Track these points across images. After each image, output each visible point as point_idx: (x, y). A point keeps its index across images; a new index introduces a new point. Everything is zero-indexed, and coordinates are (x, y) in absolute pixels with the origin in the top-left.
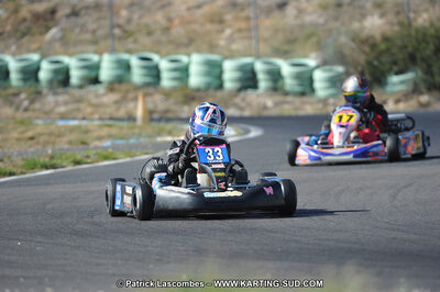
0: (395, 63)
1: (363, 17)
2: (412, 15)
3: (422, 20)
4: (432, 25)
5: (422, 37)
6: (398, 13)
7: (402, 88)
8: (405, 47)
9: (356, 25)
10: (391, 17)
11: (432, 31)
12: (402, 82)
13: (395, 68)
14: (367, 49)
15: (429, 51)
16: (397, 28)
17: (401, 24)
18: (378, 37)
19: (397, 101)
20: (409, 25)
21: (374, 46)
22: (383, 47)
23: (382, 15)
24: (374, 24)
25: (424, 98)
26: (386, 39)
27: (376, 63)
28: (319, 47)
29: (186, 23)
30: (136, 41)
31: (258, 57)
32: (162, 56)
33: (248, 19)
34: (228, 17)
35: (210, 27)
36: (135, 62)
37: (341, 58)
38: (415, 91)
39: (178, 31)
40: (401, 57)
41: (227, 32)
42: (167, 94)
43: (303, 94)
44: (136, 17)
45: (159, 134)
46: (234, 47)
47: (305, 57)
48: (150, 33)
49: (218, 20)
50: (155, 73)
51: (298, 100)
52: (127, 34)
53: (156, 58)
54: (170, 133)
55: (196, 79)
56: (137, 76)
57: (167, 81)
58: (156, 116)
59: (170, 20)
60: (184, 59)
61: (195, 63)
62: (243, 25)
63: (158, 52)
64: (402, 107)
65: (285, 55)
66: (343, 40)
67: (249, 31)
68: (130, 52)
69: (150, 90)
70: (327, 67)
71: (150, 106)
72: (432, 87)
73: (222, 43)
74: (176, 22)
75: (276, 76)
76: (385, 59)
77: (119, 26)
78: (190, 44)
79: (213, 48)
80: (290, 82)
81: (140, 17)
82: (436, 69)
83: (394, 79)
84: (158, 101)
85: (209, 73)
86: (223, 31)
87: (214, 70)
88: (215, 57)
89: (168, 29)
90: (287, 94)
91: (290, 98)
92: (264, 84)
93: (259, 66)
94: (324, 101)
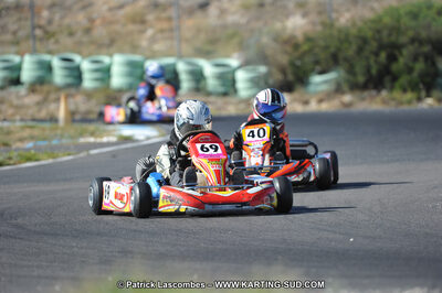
0: (317, 63)
1: (287, 16)
2: (334, 15)
3: (344, 19)
4: (354, 24)
5: (345, 38)
6: (320, 13)
7: (324, 88)
8: (326, 47)
9: (278, 25)
10: (314, 17)
11: (354, 31)
12: (325, 82)
13: (318, 68)
14: (289, 49)
15: (351, 51)
16: (319, 28)
17: (323, 24)
18: (300, 36)
19: (320, 101)
20: (329, 25)
21: (296, 46)
22: (305, 47)
23: (305, 15)
24: (296, 24)
25: (347, 98)
26: (308, 39)
27: (298, 63)
28: (242, 47)
29: (107, 23)
30: (57, 42)
31: (180, 57)
32: (84, 57)
33: (169, 19)
34: (150, 17)
35: (131, 27)
36: (56, 63)
37: (263, 58)
38: (338, 90)
39: (100, 32)
40: (323, 56)
41: (150, 32)
42: (89, 95)
43: (225, 94)
44: (57, 17)
45: (81, 135)
46: (158, 47)
47: (228, 56)
48: (71, 34)
49: (140, 20)
50: (76, 74)
51: (220, 101)
52: (48, 35)
53: (77, 59)
54: (92, 134)
55: (118, 80)
56: (59, 77)
57: (88, 82)
58: (78, 117)
59: (92, 21)
60: (106, 60)
61: (118, 64)
62: (165, 25)
63: (79, 53)
64: (325, 107)
65: (206, 54)
66: (265, 40)
67: (171, 32)
68: (50, 52)
69: (73, 91)
70: (250, 67)
71: (72, 107)
72: (355, 87)
73: (144, 43)
74: (98, 22)
75: (198, 76)
76: (308, 59)
77: (40, 27)
78: (111, 44)
79: (134, 49)
80: (212, 83)
81: (62, 18)
82: (359, 69)
83: (317, 79)
84: (79, 102)
85: (130, 74)
86: (143, 32)
87: (135, 70)
88: (137, 58)
89: (88, 31)
90: (209, 94)
91: (212, 99)
92: (186, 84)
93: (181, 67)
94: (247, 101)
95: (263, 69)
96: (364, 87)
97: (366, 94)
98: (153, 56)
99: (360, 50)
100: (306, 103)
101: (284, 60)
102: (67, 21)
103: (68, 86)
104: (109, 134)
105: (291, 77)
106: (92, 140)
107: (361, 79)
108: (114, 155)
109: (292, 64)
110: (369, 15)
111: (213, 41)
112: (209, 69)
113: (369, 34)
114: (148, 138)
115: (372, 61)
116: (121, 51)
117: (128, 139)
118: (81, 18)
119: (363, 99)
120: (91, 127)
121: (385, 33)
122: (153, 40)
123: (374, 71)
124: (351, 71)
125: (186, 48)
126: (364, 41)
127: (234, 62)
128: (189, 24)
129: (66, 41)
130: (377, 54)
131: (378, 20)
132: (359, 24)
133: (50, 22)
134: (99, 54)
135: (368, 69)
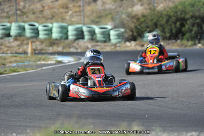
0: (147, 27)
1: (133, 5)
2: (156, 5)
3: (160, 7)
4: (165, 10)
5: (160, 15)
6: (149, 4)
8: (152, 20)
9: (130, 10)
10: (146, 6)
11: (165, 13)
13: (148, 30)
14: (135, 21)
15: (163, 22)
16: (148, 11)
17: (150, 9)
18: (140, 15)
20: (153, 9)
21: (138, 19)
22: (142, 20)
23: (142, 5)
24: (138, 9)
26: (143, 16)
27: (139, 27)
28: (113, 19)
29: (50, 8)
30: (27, 17)
31: (84, 24)
32: (40, 24)
33: (80, 6)
34: (70, 6)
35: (62, 10)
36: (27, 26)
37: (123, 25)
39: (47, 12)
40: (150, 24)
41: (70, 12)
42: (42, 42)
43: (105, 42)
44: (27, 5)
45: (39, 60)
46: (73, 19)
47: (106, 24)
48: (34, 13)
49: (66, 7)
50: (36, 32)
51: (103, 45)
52: (23, 13)
53: (37, 25)
54: (44, 60)
55: (55, 35)
56: (28, 33)
57: (42, 36)
58: (37, 52)
59: (43, 7)
60: (50, 25)
61: (55, 27)
62: (77, 9)
63: (38, 22)
65: (96, 23)
66: (124, 16)
67: (80, 12)
68: (24, 22)
69: (34, 40)
70: (116, 29)
71: (34, 47)
72: (165, 39)
73: (68, 18)
74: (46, 8)
75: (93, 33)
76: (143, 25)
77: (19, 10)
78: (52, 18)
79: (63, 20)
80: (99, 37)
81: (29, 6)
82: (167, 30)
83: (147, 34)
84: (38, 45)
85: (61, 32)
86: (68, 12)
87: (64, 30)
88: (64, 24)
89: (42, 11)
90: (98, 41)
91: (99, 44)
92: (87, 37)
93: (85, 29)
94: (115, 45)
95: (123, 30)
96: (170, 38)
97: (170, 42)
98: (71, 24)
99: (167, 21)
100: (143, 46)
101: (132, 26)
102: (32, 7)
103: (32, 37)
104: (51, 59)
105: (135, 34)
106: (43, 62)
107: (168, 35)
108: (54, 69)
109: (136, 27)
110: (171, 5)
111: (100, 17)
112: (97, 30)
113: (172, 14)
114: (70, 62)
115: (173, 27)
116: (57, 22)
117: (60, 62)
118: (38, 6)
119: (169, 44)
120: (43, 57)
121: (179, 13)
122: (72, 16)
123: (174, 31)
124: (163, 31)
125: (87, 20)
126: (170, 17)
127: (109, 27)
128: (88, 9)
129: (32, 16)
130: (175, 23)
131: (176, 7)
132: (168, 9)
133: (24, 7)
134: (46, 23)
135: (171, 30)
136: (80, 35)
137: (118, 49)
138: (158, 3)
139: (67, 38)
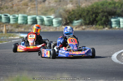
0: (75, 17)
1: (67, 4)
2: (80, 4)
3: (83, 5)
4: (86, 7)
5: (83, 10)
6: (76, 4)
7: (78, 24)
8: (78, 13)
9: (65, 7)
10: (75, 5)
11: (86, 9)
12: (77, 23)
13: (76, 19)
14: (68, 13)
15: (85, 14)
16: (76, 8)
17: (77, 7)
18: (71, 10)
19: (76, 28)
20: (79, 7)
21: (70, 13)
22: (72, 13)
23: (72, 4)
24: (70, 6)
25: (84, 27)
26: (73, 11)
27: (70, 17)
28: (54, 12)
29: (17, 5)
30: (3, 10)
31: (37, 15)
32: (11, 15)
33: (35, 5)
34: (29, 4)
35: (24, 7)
36: (3, 16)
37: (61, 16)
38: (81, 25)
39: (15, 8)
40: (77, 15)
41: (29, 8)
42: (12, 25)
43: (50, 26)
44: (3, 3)
45: (10, 36)
46: (31, 12)
47: (51, 15)
48: (7, 8)
49: (26, 5)
50: (9, 19)
51: (48, 27)
52: (1, 8)
53: (9, 15)
54: (13, 36)
56: (4, 20)
57: (12, 22)
58: (9, 31)
59: (13, 5)
60: (17, 16)
61: (20, 17)
62: (33, 6)
63: (9, 14)
64: (77, 29)
65: (45, 14)
66: (61, 11)
67: (35, 8)
68: (1, 13)
69: (7, 24)
70: (57, 18)
71: (7, 29)
72: (86, 24)
73: (27, 11)
74: (15, 5)
75: (42, 20)
76: (73, 16)
78: (18, 11)
79: (25, 13)
80: (46, 22)
81: (4, 4)
82: (87, 19)
83: (75, 22)
84: (9, 27)
85: (23, 20)
86: (28, 8)
87: (25, 19)
88: (25, 15)
89: (12, 7)
90: (45, 25)
91: (46, 27)
92: (39, 23)
93: (38, 18)
94: (56, 28)
95: (60, 19)
96: (89, 24)
97: (89, 26)
98: (30, 15)
99: (87, 14)
101: (66, 16)
102: (6, 5)
103: (6, 23)
104: (17, 36)
105: (68, 21)
106: (12, 38)
107: (88, 22)
108: (18, 42)
109: (68, 17)
110: (90, 4)
111: (47, 11)
112: (45, 19)
113: (90, 9)
115: (91, 17)
116: (21, 13)
118: (10, 4)
119: (88, 27)
120: (12, 34)
121: (94, 9)
122: (30, 10)
124: (85, 20)
125: (39, 13)
126: (89, 11)
127: (52, 17)
128: (40, 6)
129: (5, 10)
130: (92, 15)
131: (93, 6)
132: (88, 7)
133: (1, 5)
134: (14, 14)
135: (90, 19)
136: (35, 21)
137: (58, 30)
138: (82, 3)
139: (27, 23)
